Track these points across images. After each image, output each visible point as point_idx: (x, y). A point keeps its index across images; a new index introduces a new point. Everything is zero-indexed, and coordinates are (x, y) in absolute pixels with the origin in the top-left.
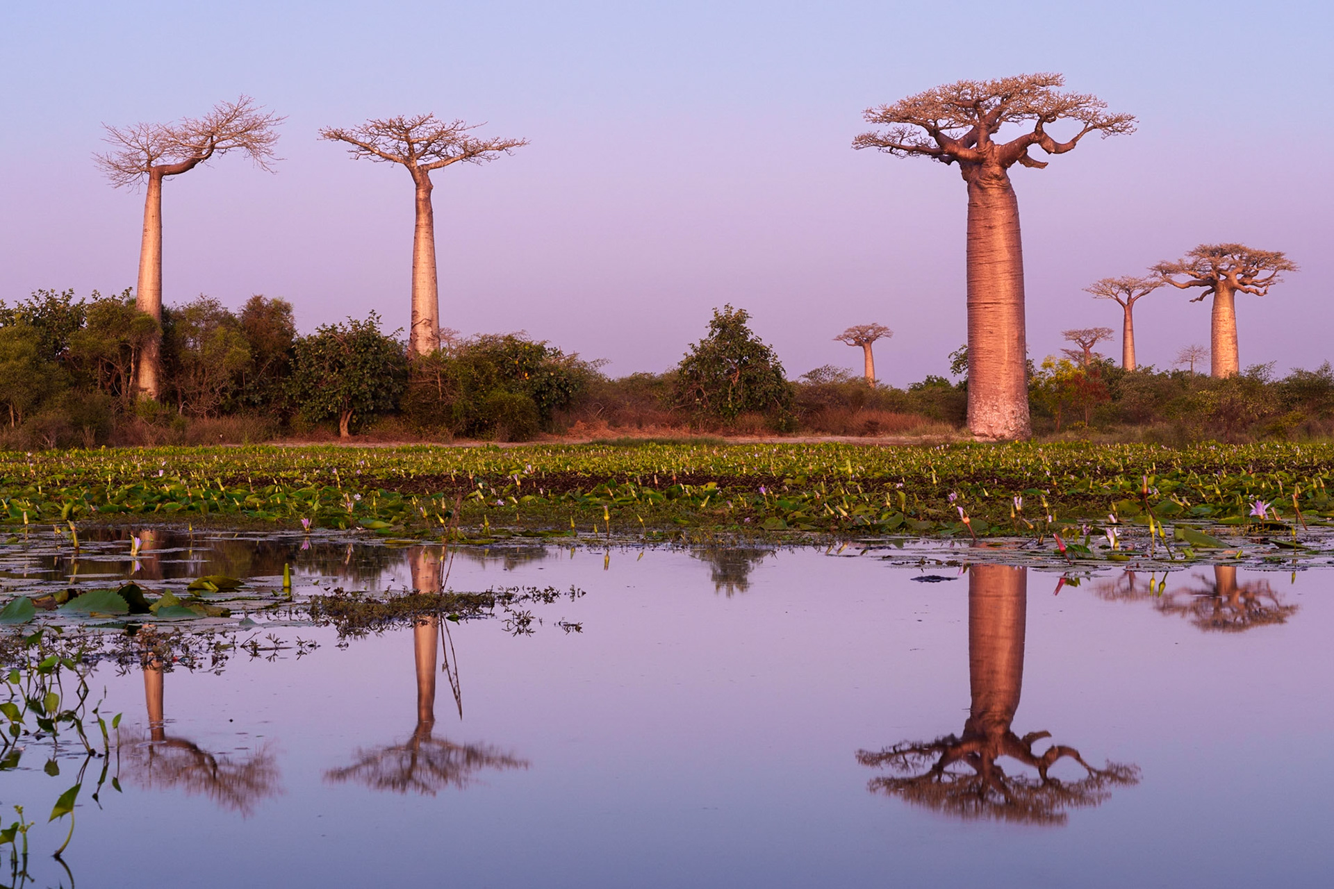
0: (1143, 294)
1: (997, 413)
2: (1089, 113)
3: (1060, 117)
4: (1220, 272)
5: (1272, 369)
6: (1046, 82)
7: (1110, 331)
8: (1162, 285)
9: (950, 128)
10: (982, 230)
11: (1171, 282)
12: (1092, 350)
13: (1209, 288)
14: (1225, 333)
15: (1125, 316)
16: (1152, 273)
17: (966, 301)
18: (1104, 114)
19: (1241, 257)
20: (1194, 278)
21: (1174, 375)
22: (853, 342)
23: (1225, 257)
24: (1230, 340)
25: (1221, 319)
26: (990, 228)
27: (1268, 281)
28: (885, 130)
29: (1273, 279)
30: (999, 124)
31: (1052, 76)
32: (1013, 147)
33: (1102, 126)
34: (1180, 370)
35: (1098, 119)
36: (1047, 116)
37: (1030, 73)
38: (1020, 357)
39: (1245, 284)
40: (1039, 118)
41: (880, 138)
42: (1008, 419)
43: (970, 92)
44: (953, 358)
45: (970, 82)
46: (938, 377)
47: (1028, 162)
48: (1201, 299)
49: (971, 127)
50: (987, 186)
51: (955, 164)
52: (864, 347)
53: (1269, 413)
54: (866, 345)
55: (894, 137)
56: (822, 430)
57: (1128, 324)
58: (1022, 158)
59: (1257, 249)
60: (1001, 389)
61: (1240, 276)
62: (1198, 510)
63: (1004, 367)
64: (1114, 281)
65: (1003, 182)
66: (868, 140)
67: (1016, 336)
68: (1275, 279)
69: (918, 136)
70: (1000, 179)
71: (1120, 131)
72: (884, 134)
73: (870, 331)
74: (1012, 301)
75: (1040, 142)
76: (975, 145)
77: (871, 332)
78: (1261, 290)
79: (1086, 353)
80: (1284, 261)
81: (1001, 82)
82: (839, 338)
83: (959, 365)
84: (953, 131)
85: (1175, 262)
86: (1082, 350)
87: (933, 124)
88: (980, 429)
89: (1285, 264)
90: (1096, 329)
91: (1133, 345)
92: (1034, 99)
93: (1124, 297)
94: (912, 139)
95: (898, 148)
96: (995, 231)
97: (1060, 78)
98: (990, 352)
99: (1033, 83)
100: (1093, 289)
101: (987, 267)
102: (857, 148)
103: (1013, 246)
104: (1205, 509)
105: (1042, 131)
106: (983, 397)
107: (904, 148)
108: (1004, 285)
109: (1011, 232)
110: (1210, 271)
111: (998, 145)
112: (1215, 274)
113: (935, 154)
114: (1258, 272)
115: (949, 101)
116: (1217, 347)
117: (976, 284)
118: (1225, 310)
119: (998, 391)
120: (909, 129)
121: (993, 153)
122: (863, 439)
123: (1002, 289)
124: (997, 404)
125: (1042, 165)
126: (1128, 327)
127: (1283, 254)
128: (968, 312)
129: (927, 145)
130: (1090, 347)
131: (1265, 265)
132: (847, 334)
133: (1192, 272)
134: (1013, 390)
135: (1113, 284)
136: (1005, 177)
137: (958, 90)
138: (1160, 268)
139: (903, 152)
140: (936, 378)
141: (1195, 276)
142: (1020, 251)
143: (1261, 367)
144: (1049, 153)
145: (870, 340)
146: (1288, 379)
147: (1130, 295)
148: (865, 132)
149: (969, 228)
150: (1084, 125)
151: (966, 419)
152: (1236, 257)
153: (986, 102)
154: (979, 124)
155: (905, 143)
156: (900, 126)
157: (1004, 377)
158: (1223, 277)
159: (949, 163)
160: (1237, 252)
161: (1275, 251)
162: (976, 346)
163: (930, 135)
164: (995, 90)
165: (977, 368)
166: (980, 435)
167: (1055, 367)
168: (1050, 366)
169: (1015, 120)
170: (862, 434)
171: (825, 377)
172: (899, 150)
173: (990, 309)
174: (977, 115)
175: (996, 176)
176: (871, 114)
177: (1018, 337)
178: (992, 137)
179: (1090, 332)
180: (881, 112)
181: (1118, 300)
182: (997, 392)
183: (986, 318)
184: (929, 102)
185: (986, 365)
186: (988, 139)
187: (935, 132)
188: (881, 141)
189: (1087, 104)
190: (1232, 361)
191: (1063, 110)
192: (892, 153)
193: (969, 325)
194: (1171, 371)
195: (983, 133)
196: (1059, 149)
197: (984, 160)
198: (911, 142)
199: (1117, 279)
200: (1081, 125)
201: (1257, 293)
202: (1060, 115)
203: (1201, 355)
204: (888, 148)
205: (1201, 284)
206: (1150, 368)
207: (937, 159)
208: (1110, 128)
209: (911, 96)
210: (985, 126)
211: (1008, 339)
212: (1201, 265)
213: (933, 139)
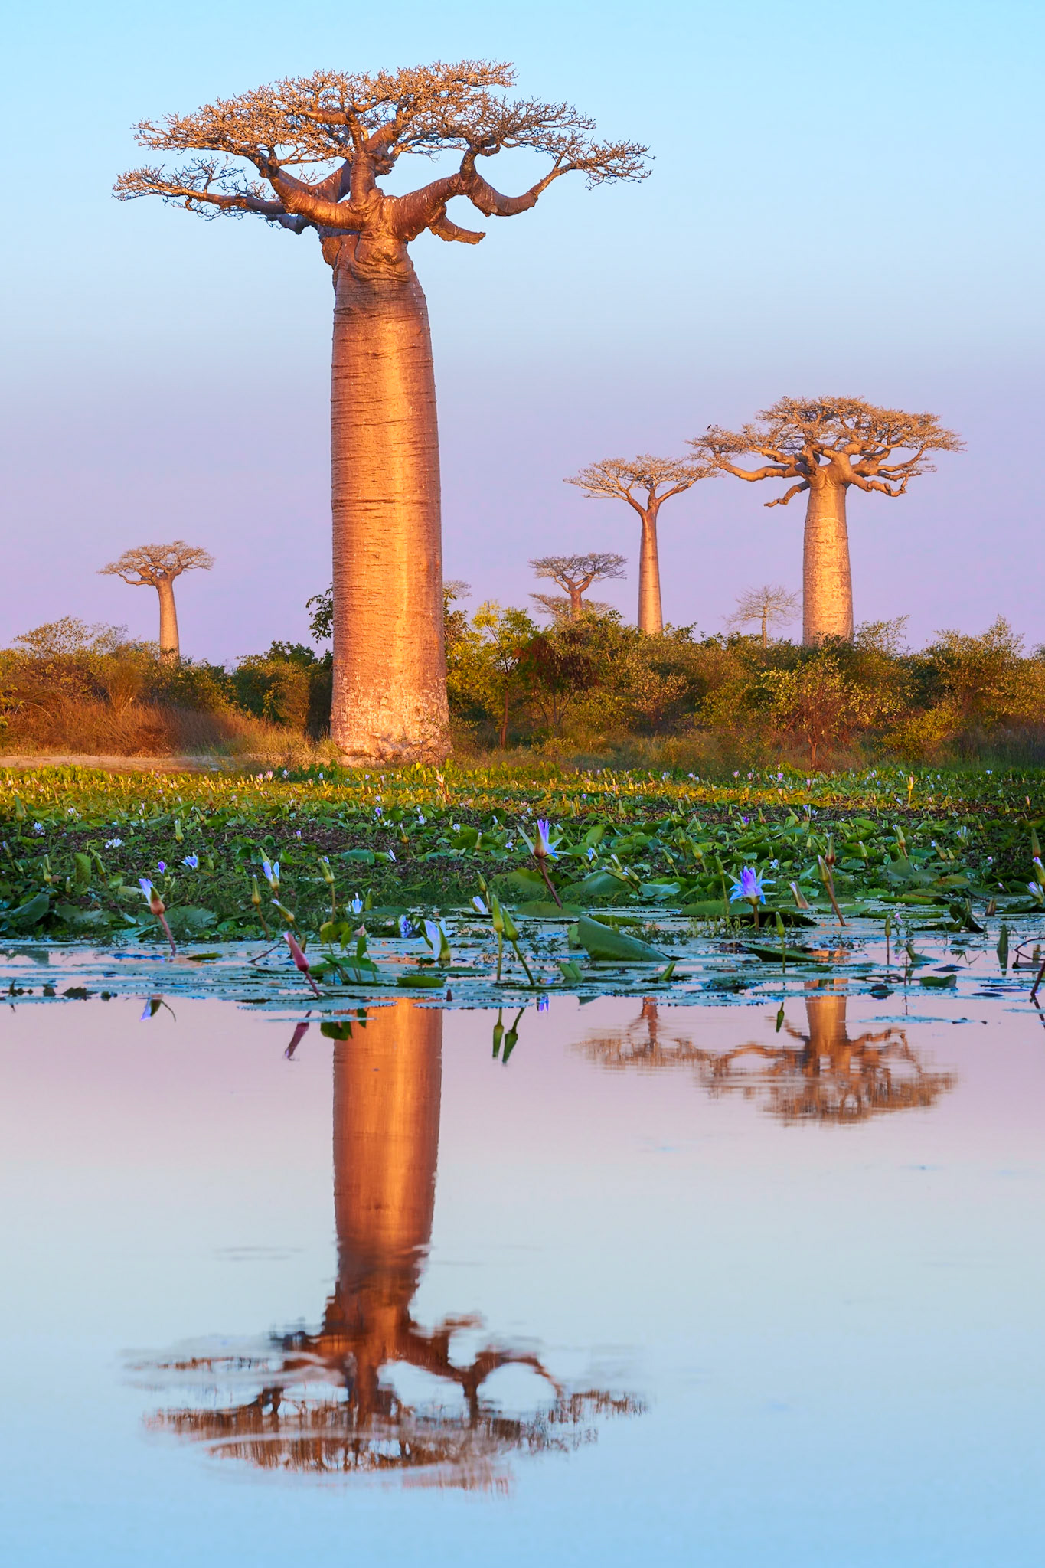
0: (676, 491)
1: (387, 712)
2: (561, 139)
3: (508, 146)
4: (819, 451)
5: (902, 632)
6: (483, 77)
7: (620, 561)
8: (712, 474)
9: (298, 161)
10: (360, 360)
11: (730, 469)
12: (585, 595)
13: (800, 480)
14: (829, 564)
15: (644, 530)
16: (696, 451)
17: (330, 497)
18: (592, 140)
19: (858, 425)
20: (772, 463)
21: (732, 642)
22: (137, 577)
23: (830, 422)
24: (837, 580)
25: (821, 538)
26: (375, 356)
27: (907, 468)
28: (175, 162)
29: (916, 464)
30: (394, 157)
31: (493, 67)
32: (419, 202)
33: (586, 164)
34: (743, 635)
35: (579, 151)
36: (484, 143)
37: (452, 59)
38: (431, 605)
39: (864, 474)
40: (468, 147)
41: (166, 179)
42: (407, 722)
43: (337, 93)
44: (315, 607)
45: (338, 73)
46: (294, 644)
47: (449, 231)
48: (785, 501)
49: (339, 162)
50: (369, 276)
51: (310, 232)
52: (158, 588)
53: (890, 714)
54: (162, 583)
55: (194, 178)
56: (52, 740)
57: (649, 546)
58: (435, 223)
59: (887, 409)
60: (395, 665)
61: (856, 459)
62: (653, 889)
63: (400, 623)
64: (623, 465)
65: (399, 268)
66: (147, 182)
67: (423, 566)
68: (919, 464)
69: (239, 177)
70: (394, 263)
71: (619, 175)
72: (174, 172)
73: (170, 555)
74: (416, 498)
75: (469, 193)
76: (347, 197)
77: (171, 559)
78: (895, 486)
79: (574, 601)
80: (937, 432)
81: (396, 76)
82: (112, 570)
83: (325, 621)
84: (308, 168)
85: (737, 430)
86: (568, 597)
87: (267, 154)
88: (354, 743)
89: (938, 438)
90: (592, 557)
91: (657, 586)
92: (460, 109)
93: (641, 495)
94: (228, 181)
95: (200, 199)
96: (384, 362)
97: (509, 70)
98: (375, 595)
99: (457, 79)
100: (584, 479)
101: (368, 433)
102: (123, 198)
103: (419, 393)
104: (666, 886)
105: (474, 171)
106: (362, 681)
107: (211, 199)
108: (401, 468)
109: (415, 366)
110: (802, 448)
111: (391, 197)
112: (810, 456)
113: (272, 212)
114: (888, 451)
115: (298, 110)
116: (814, 591)
117: (349, 463)
118: (828, 524)
119: (389, 669)
120: (222, 163)
121: (381, 213)
122: (131, 760)
123: (398, 475)
124: (387, 694)
125: (475, 238)
126: (649, 553)
127: (936, 419)
128: (335, 517)
129: (256, 194)
130: (582, 589)
131: (903, 438)
132: (126, 561)
133: (766, 451)
134: (418, 669)
135: (623, 470)
136: (403, 259)
137: (315, 89)
138: (709, 442)
139: (211, 208)
140: (291, 647)
141: (775, 459)
142: (432, 402)
143: (881, 626)
144: (488, 214)
145: (170, 574)
146: (931, 651)
147: (652, 490)
148: (138, 167)
149: (336, 355)
150: (554, 162)
151: (328, 723)
152: (850, 423)
153: (369, 114)
154: (355, 157)
155: (215, 190)
156: (206, 156)
157: (400, 643)
158: (824, 461)
159: (298, 231)
160: (850, 413)
161: (920, 412)
162: (348, 584)
163: (262, 175)
164: (385, 90)
165: (351, 626)
166: (355, 754)
167: (498, 624)
168: (488, 622)
169: (425, 150)
170: (129, 752)
171: (64, 641)
172: (204, 203)
173: (375, 513)
174: (351, 140)
175: (387, 257)
176: (148, 132)
177: (428, 567)
178: (380, 181)
179: (582, 562)
180: (166, 128)
181: (631, 501)
182: (387, 672)
183: (368, 528)
184: (260, 111)
185: (366, 620)
186: (370, 185)
187: (270, 169)
188: (170, 185)
189: (559, 122)
190: (841, 617)
191: (511, 133)
192: (190, 209)
193: (335, 543)
194: (726, 635)
195: (362, 174)
196: (508, 207)
197: (363, 225)
198: (225, 187)
199: (630, 460)
200: (545, 162)
201: (889, 492)
202: (508, 141)
203: (780, 607)
204: (183, 199)
205: (784, 473)
206: (688, 630)
207: (276, 222)
208: (601, 169)
209: (224, 99)
210: (365, 160)
211: (409, 572)
212: (786, 437)
213: (267, 181)
